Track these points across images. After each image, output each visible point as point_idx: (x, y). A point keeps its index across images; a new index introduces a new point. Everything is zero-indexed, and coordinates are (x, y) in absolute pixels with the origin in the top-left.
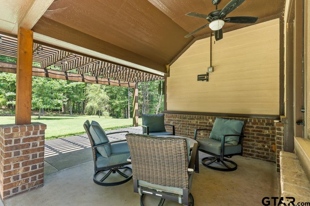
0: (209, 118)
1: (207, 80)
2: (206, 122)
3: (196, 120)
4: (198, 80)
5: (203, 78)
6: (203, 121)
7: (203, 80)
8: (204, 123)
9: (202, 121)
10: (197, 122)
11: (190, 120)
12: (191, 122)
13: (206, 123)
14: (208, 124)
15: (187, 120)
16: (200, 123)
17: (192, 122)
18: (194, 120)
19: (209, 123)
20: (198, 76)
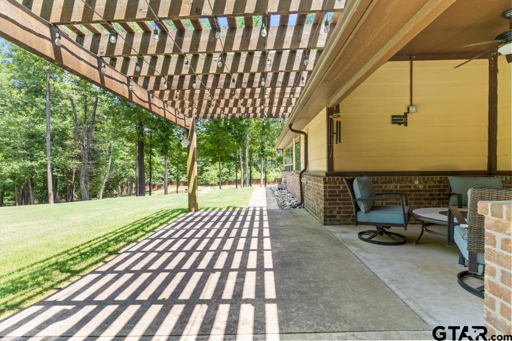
0: (415, 179)
1: (406, 124)
2: (410, 185)
3: (394, 184)
4: (393, 123)
5: (400, 120)
6: (405, 185)
7: (400, 124)
8: (407, 187)
9: (403, 185)
10: (396, 187)
11: (384, 185)
12: (386, 187)
13: (410, 187)
14: (412, 188)
15: (380, 185)
16: (401, 187)
17: (388, 187)
18: (392, 183)
19: (415, 187)
20: (393, 116)
